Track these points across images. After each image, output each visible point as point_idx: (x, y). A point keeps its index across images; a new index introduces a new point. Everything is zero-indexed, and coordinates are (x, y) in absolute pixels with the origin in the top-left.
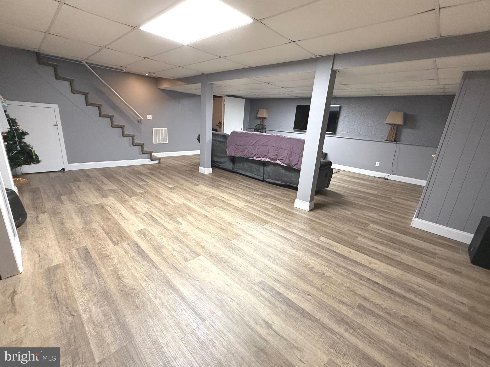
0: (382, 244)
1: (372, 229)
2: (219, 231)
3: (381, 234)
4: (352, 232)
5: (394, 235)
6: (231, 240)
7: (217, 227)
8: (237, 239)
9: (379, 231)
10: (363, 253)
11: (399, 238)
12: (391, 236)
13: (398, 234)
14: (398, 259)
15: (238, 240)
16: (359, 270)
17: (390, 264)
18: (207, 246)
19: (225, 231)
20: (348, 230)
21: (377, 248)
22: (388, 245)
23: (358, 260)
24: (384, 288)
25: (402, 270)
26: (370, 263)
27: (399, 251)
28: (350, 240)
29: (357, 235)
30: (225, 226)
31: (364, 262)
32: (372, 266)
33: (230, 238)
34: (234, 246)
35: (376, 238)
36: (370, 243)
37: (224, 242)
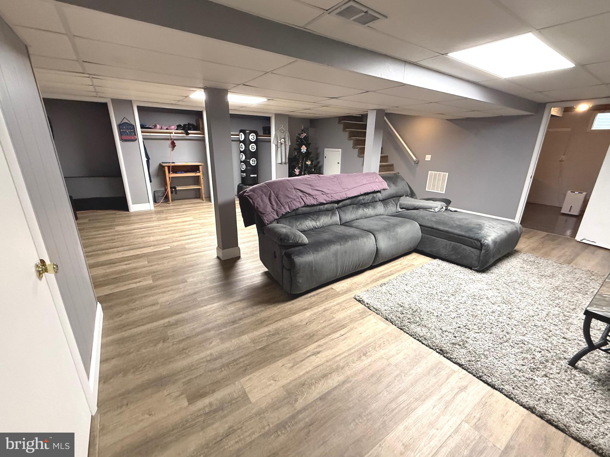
0: (124, 271)
1: (145, 278)
3: (133, 279)
4: (158, 264)
5: (117, 287)
9: (137, 280)
10: (132, 256)
11: (111, 287)
12: (121, 284)
13: (116, 291)
14: (105, 267)
16: (126, 248)
17: (110, 260)
20: (163, 264)
21: (126, 264)
22: (119, 273)
23: (132, 251)
24: (108, 249)
25: (100, 262)
26: (123, 254)
27: (106, 274)
28: (151, 258)
29: (150, 264)
31: (127, 252)
32: (121, 253)
35: (134, 272)
36: (134, 265)
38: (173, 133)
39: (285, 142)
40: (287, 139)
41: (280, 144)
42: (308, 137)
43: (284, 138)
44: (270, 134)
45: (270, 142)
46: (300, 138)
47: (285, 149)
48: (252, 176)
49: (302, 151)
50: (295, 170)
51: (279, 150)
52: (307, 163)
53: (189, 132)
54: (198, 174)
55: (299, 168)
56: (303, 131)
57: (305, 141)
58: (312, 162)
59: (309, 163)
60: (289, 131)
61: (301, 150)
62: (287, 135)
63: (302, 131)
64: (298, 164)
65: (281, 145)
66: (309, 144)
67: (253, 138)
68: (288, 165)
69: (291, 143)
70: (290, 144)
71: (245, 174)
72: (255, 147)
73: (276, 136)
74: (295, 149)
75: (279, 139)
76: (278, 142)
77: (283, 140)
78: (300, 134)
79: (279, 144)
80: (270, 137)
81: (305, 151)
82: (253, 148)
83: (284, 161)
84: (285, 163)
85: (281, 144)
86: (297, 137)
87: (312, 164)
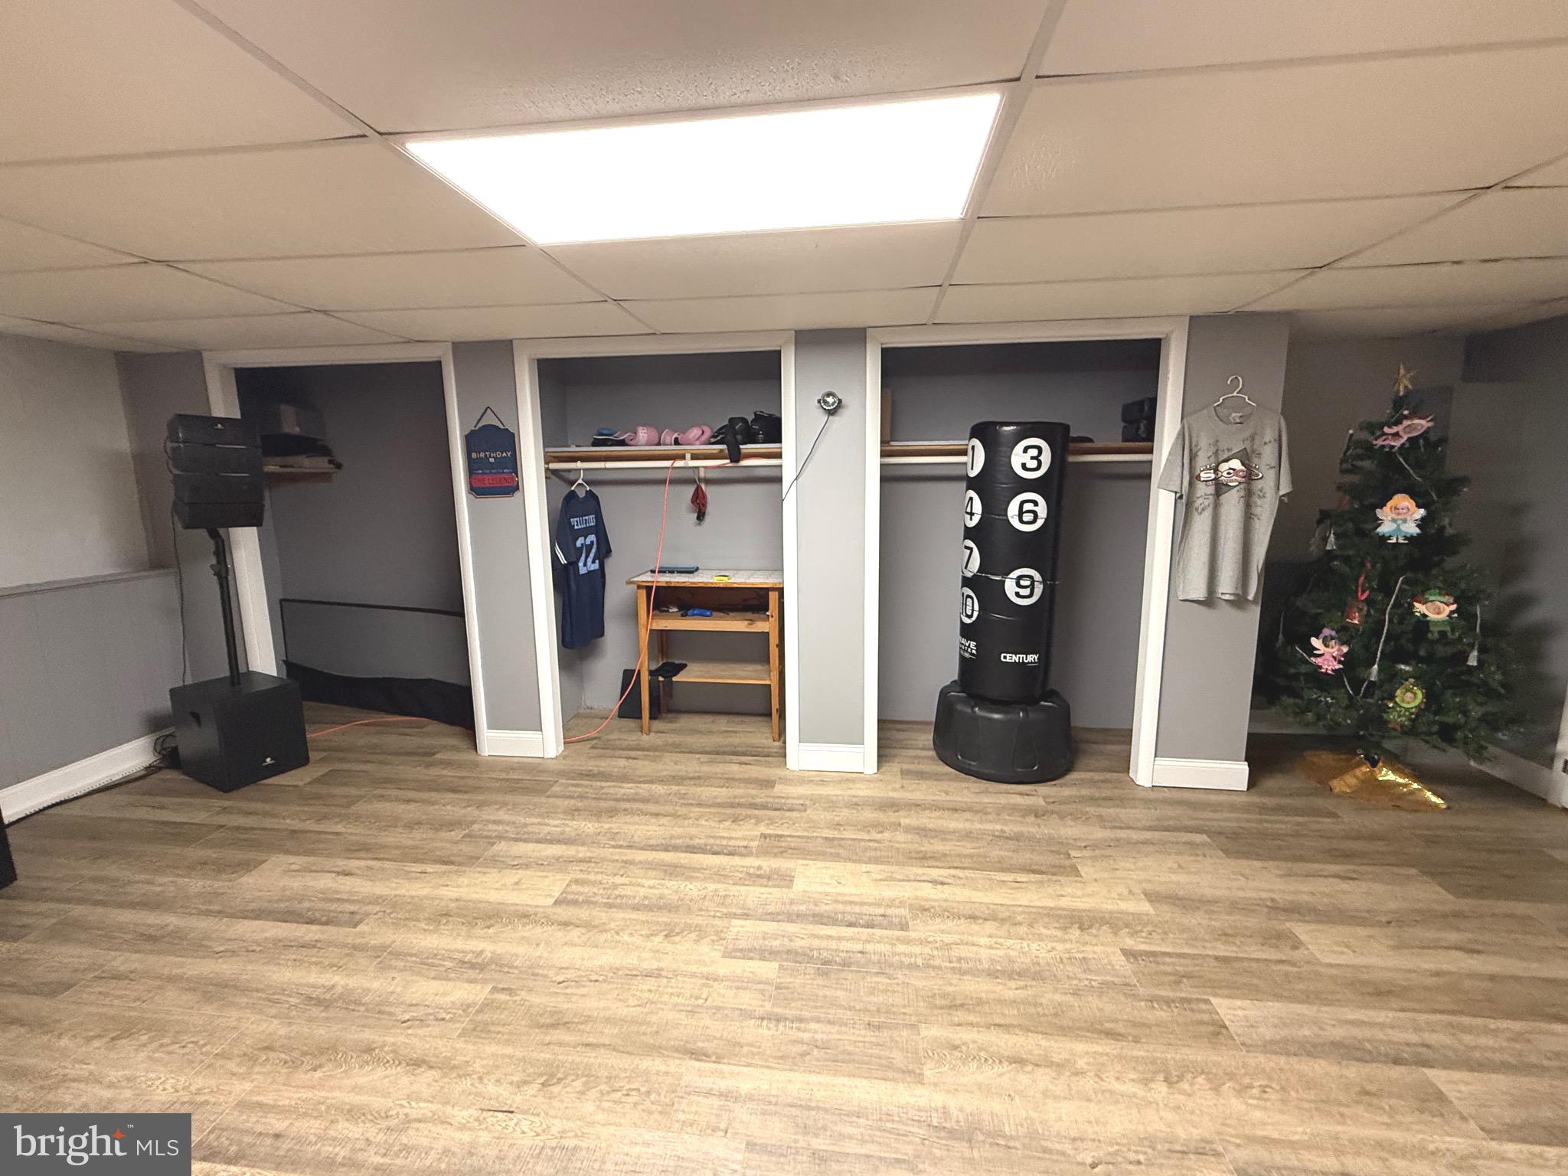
2: (566, 1006)
6: (495, 990)
7: (588, 1019)
8: (472, 1010)
15: (466, 1007)
18: (560, 934)
19: (542, 1021)
30: (560, 1044)
33: (503, 997)
34: (472, 974)
37: (516, 971)
38: (688, 456)
39: (1250, 476)
40: (1268, 455)
41: (1211, 490)
42: (1443, 441)
43: (1245, 457)
44: (1152, 439)
45: (1149, 477)
46: (1369, 450)
47: (1248, 517)
48: (1010, 658)
49: (1385, 529)
50: (1315, 642)
51: (1201, 524)
52: (1420, 608)
53: (747, 448)
54: (761, 626)
55: (1345, 634)
56: (1402, 406)
57: (1418, 466)
58: (1464, 601)
59: (1436, 610)
60: (1288, 411)
61: (1377, 522)
62: (1269, 435)
63: (1399, 403)
64: (1344, 609)
65: (1218, 493)
66: (1450, 487)
67: (1033, 464)
68: (1256, 612)
69: (1294, 481)
70: (1285, 488)
71: (973, 644)
72: (1042, 510)
73: (1186, 444)
74: (1324, 515)
75: (1202, 460)
76: (1194, 478)
77: (1236, 464)
78: (1375, 428)
79: (1204, 491)
80: (1150, 451)
81: (1412, 529)
82: (1027, 517)
83: (1226, 586)
84: (1239, 602)
85: (1220, 488)
86: (1352, 442)
87: (1464, 613)
